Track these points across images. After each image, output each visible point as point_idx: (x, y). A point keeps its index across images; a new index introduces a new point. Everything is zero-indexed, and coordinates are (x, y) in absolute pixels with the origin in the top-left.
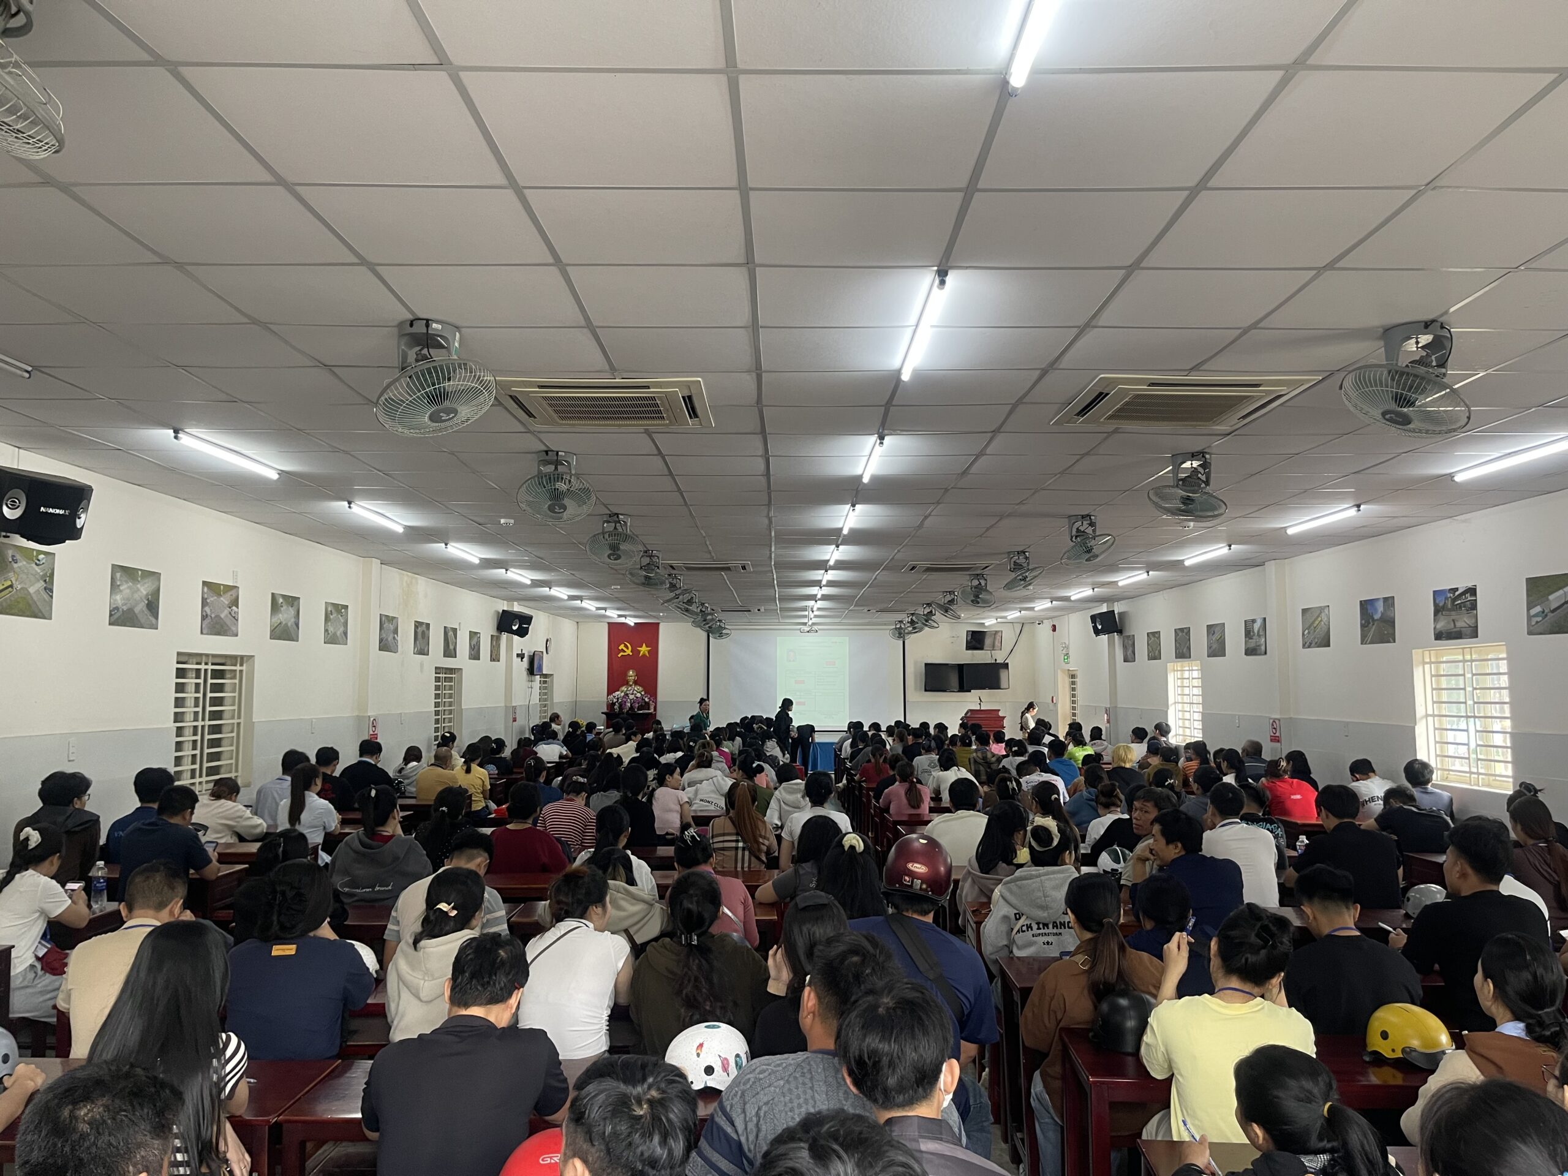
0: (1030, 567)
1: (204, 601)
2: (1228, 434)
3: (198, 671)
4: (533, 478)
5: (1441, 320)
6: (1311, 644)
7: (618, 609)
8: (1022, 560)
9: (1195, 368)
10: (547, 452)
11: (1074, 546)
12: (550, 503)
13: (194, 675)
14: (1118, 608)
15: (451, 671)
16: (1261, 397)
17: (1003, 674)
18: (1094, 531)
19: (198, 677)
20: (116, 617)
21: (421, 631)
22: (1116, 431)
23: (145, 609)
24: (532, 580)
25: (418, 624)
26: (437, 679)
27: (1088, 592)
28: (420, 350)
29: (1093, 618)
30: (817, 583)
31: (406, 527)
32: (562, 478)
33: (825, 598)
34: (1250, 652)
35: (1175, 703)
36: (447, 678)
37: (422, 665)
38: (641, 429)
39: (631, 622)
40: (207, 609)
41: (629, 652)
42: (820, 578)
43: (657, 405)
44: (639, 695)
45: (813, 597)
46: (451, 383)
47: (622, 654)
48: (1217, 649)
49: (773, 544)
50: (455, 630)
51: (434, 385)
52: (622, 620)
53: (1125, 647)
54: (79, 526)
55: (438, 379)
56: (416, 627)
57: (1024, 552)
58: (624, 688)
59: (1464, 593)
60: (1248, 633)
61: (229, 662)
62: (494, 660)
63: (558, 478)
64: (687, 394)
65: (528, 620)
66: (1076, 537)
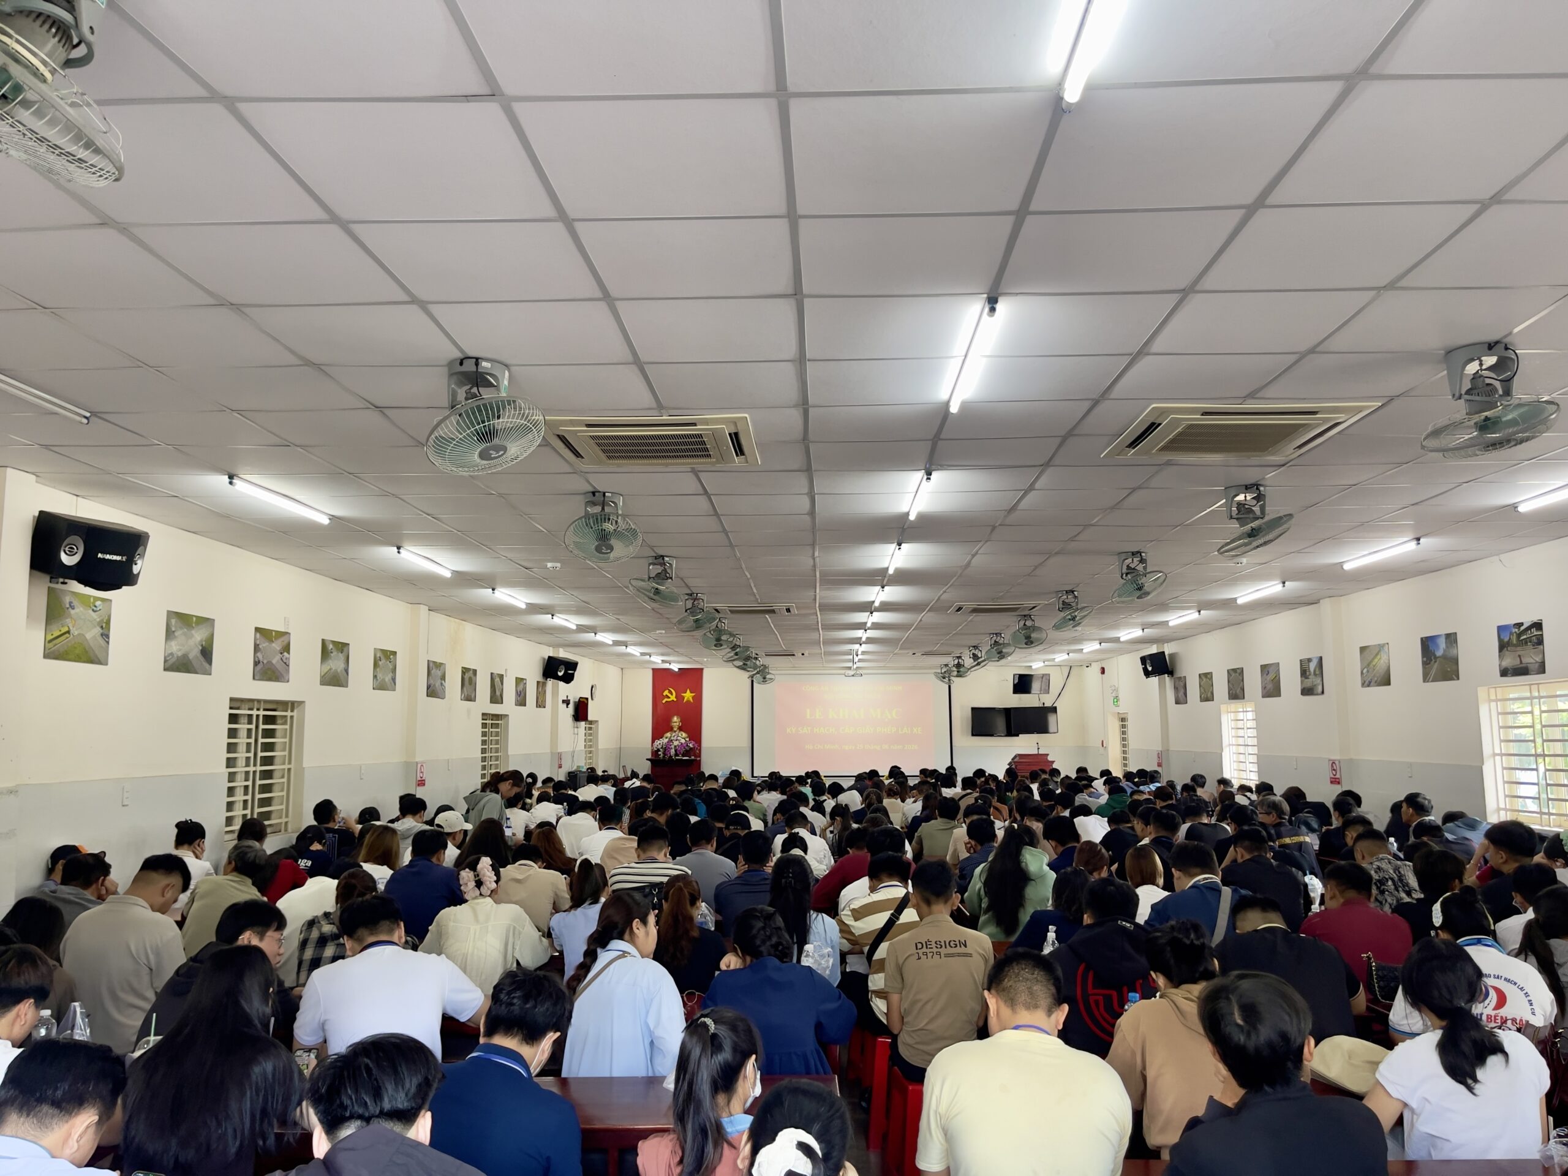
0: (1079, 607)
1: (257, 648)
2: (1283, 465)
3: (250, 716)
4: (580, 518)
5: (1506, 340)
6: (1370, 682)
7: (663, 655)
8: (1070, 598)
9: (1252, 395)
10: (594, 493)
11: (1125, 584)
12: (597, 543)
13: (246, 721)
14: (1168, 649)
15: (497, 717)
16: (1318, 425)
17: (1051, 719)
18: (1145, 568)
19: (250, 722)
20: (170, 662)
21: (468, 677)
22: (1169, 463)
23: (199, 655)
24: (577, 625)
25: (465, 671)
26: (484, 726)
27: (1137, 633)
28: (470, 389)
29: (1143, 660)
30: (862, 626)
31: (455, 572)
32: (609, 519)
33: (869, 641)
34: (1307, 691)
35: (1230, 745)
36: (493, 723)
37: (469, 711)
38: (687, 468)
39: (675, 667)
40: (259, 655)
41: (673, 698)
42: (863, 620)
43: (704, 443)
44: (683, 741)
45: (858, 641)
46: (501, 420)
47: (666, 700)
48: (1272, 690)
49: (818, 585)
50: (501, 677)
51: (483, 422)
52: (666, 666)
53: (1176, 689)
54: (135, 571)
55: (488, 417)
56: (463, 673)
57: (1073, 592)
58: (668, 735)
59: (1529, 628)
60: (1304, 673)
61: (280, 707)
62: (540, 707)
63: (605, 519)
64: (733, 431)
65: (572, 666)
66: (1127, 574)
